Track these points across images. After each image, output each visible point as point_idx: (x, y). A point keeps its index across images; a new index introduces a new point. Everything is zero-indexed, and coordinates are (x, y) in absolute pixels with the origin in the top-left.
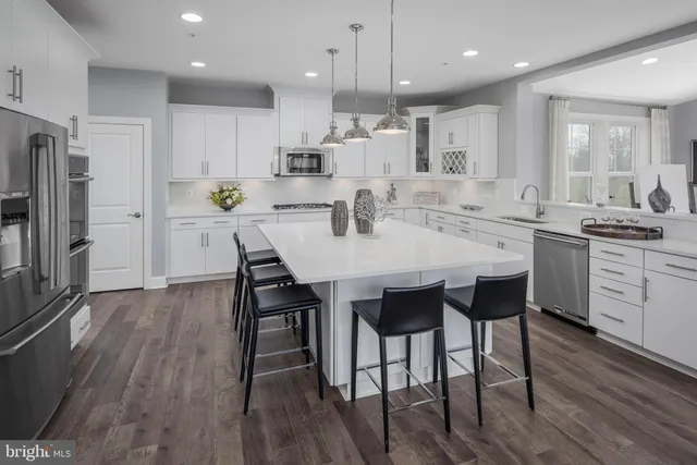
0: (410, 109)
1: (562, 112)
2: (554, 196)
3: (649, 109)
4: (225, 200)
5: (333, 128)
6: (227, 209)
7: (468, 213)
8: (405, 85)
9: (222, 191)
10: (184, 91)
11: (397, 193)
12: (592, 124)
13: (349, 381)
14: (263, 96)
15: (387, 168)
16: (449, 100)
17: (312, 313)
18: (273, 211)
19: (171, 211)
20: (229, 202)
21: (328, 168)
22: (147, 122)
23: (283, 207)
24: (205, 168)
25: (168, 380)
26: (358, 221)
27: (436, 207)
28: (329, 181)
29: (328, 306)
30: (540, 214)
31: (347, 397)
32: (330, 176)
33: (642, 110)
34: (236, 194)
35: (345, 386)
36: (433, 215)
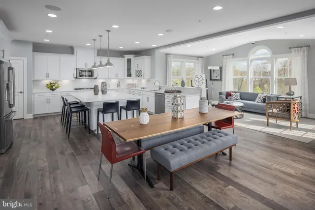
0: (125, 55)
1: (170, 59)
2: (168, 84)
3: (198, 57)
4: (52, 87)
5: (95, 63)
6: (53, 90)
7: (143, 89)
8: (121, 48)
9: (51, 84)
10: (38, 48)
11: (121, 84)
12: (182, 62)
13: (97, 129)
14: (70, 50)
15: (116, 76)
16: (138, 53)
17: (87, 112)
18: (75, 90)
19: (34, 91)
20: (54, 87)
21: (95, 75)
22: (25, 59)
23: (78, 89)
24: (47, 76)
25: (44, 135)
26: (102, 91)
27: (134, 88)
28: (95, 80)
29: (91, 111)
30: (160, 89)
31: (96, 133)
32: (96, 78)
33: (196, 58)
34: (57, 85)
35: (96, 130)
36: (132, 91)
